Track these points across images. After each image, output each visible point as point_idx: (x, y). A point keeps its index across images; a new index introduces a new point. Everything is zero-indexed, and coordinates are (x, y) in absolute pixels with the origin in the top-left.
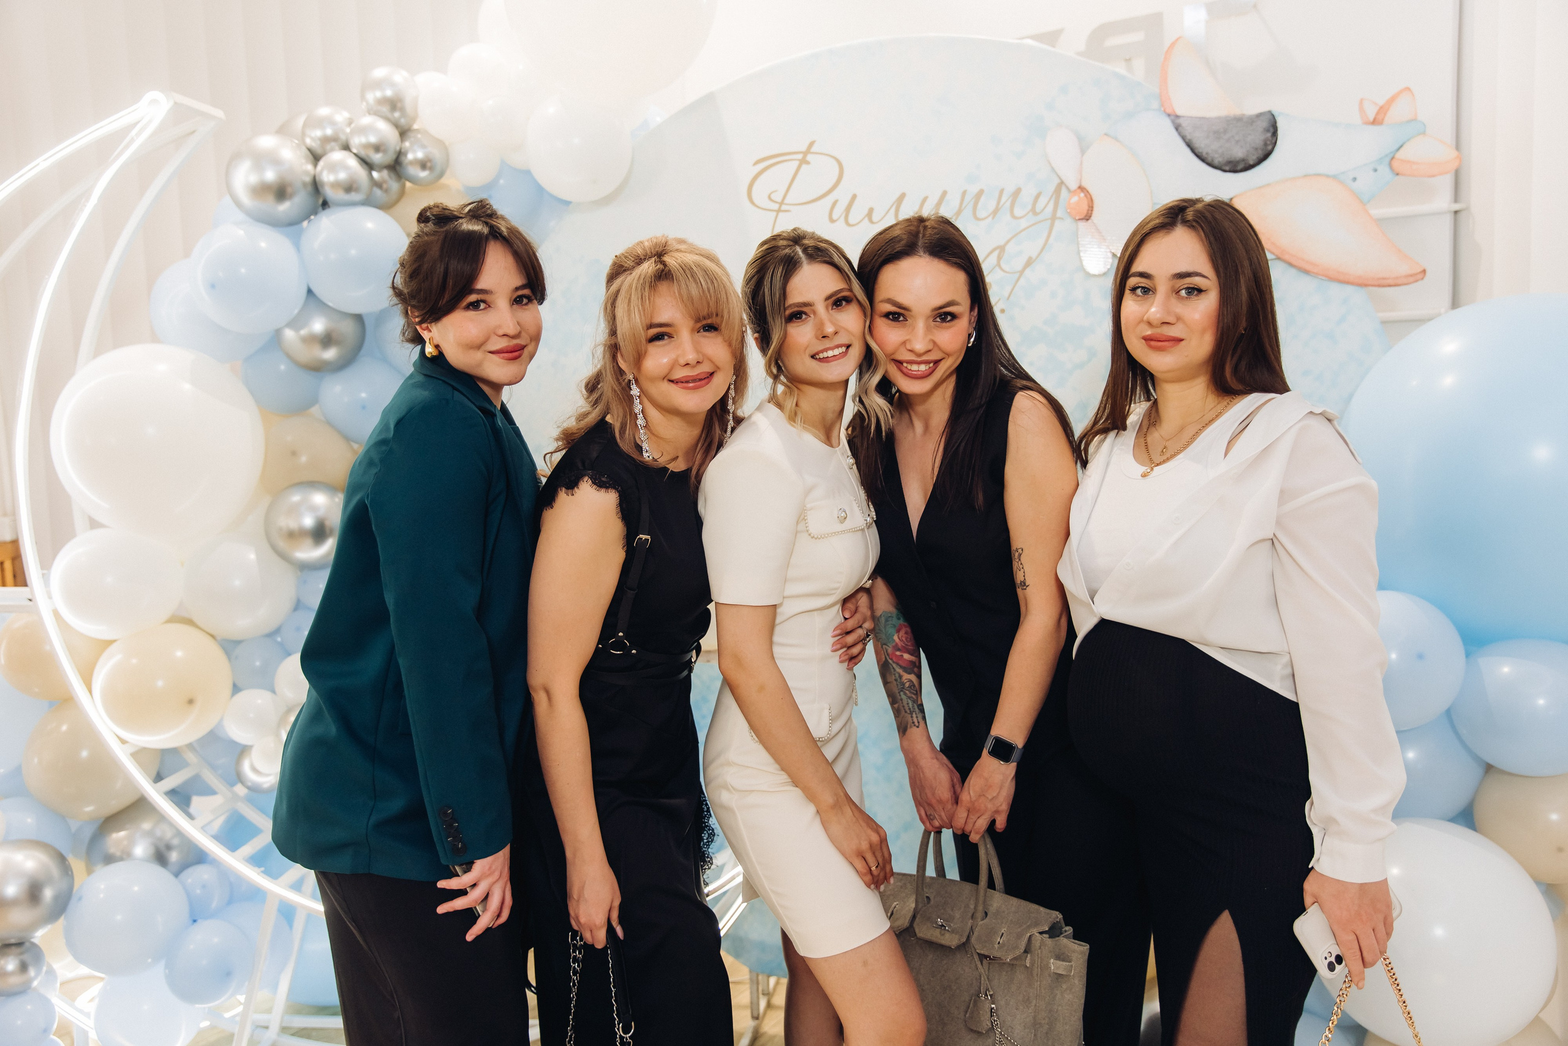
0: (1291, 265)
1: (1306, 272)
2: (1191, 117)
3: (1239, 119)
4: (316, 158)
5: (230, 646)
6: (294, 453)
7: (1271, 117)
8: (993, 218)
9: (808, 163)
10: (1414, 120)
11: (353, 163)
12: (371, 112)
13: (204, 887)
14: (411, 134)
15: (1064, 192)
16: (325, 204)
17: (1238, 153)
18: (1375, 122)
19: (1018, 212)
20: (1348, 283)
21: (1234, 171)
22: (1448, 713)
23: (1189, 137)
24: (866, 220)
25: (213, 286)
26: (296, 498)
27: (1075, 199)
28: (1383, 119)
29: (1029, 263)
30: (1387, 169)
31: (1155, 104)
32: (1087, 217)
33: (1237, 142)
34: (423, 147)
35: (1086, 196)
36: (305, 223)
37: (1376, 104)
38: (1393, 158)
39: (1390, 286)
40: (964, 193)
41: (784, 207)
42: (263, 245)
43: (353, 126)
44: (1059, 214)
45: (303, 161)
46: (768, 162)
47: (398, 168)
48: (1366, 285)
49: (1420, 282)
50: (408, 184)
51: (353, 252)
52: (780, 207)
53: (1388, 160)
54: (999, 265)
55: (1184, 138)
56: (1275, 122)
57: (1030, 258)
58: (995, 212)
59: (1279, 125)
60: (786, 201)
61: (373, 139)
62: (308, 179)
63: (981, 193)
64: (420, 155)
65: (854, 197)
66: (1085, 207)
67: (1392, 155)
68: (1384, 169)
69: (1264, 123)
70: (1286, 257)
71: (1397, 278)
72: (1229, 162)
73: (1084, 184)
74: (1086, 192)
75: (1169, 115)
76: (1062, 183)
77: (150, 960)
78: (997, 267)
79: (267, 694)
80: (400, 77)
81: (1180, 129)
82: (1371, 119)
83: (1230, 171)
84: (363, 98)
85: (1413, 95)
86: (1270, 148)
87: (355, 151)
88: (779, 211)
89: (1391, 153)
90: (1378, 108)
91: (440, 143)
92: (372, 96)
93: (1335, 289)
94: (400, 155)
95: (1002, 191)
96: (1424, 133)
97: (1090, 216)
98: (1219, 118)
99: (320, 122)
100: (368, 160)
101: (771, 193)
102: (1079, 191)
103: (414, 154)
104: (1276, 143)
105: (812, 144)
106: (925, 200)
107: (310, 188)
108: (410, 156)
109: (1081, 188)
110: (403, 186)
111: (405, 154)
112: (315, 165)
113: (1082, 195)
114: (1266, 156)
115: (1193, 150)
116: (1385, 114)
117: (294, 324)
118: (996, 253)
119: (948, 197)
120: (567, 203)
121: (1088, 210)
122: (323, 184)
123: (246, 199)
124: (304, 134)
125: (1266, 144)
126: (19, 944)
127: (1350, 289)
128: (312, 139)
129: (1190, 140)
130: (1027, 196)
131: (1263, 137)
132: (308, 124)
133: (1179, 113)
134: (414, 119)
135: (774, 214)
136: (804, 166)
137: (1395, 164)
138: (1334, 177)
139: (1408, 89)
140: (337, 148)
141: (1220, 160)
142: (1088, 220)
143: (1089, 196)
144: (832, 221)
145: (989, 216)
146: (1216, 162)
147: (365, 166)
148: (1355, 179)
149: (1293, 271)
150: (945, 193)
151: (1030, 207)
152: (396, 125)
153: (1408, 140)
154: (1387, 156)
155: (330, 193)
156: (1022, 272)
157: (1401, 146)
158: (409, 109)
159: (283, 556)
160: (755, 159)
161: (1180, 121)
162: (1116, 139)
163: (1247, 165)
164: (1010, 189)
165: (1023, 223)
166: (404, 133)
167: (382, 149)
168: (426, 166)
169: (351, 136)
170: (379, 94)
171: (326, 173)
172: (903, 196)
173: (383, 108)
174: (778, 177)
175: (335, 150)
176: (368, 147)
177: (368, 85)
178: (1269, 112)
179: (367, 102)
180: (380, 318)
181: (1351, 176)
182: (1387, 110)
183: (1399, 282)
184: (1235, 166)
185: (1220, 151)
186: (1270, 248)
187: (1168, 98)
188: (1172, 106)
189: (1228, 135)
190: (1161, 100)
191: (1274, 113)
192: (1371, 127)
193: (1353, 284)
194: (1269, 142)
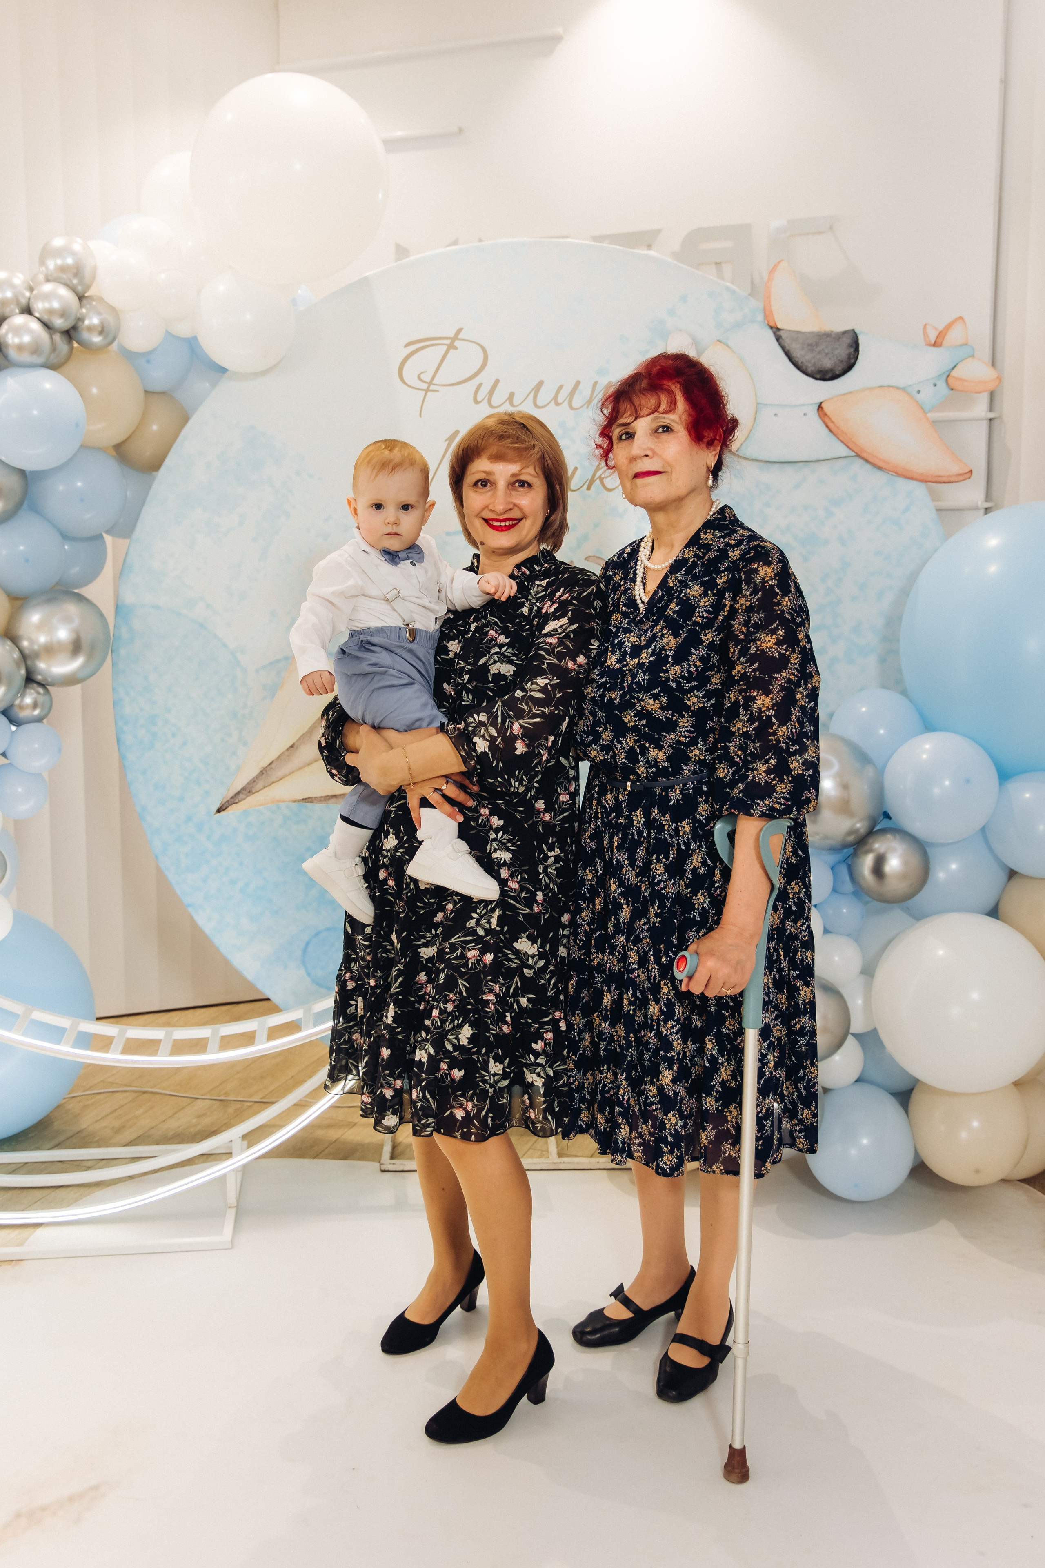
0: (867, 461)
1: (880, 468)
2: (790, 331)
3: (827, 335)
7: (854, 334)
9: (456, 348)
10: (967, 344)
11: (35, 326)
12: (53, 278)
14: (85, 301)
16: (8, 365)
17: (827, 363)
18: (936, 344)
20: (912, 479)
21: (824, 379)
22: (983, 830)
23: (787, 348)
24: (508, 402)
28: (942, 343)
30: (944, 385)
31: (760, 317)
33: (827, 354)
34: (98, 313)
37: (936, 329)
38: (949, 376)
39: (944, 483)
40: (595, 384)
41: (432, 387)
43: (34, 292)
46: (418, 345)
47: (73, 332)
48: (926, 481)
49: (968, 480)
50: (75, 345)
51: (35, 412)
52: (429, 387)
53: (945, 376)
55: (783, 348)
56: (858, 339)
59: (861, 342)
60: (434, 382)
61: (56, 305)
64: (95, 321)
65: (497, 382)
67: (948, 374)
68: (942, 384)
69: (848, 340)
70: (864, 455)
71: (950, 476)
72: (820, 371)
75: (771, 328)
80: (77, 247)
81: (780, 340)
82: (933, 342)
83: (821, 379)
84: (42, 262)
85: (965, 323)
86: (853, 361)
87: (37, 315)
88: (427, 390)
89: (948, 371)
90: (938, 332)
91: (113, 310)
92: (51, 264)
93: (902, 483)
94: (80, 319)
96: (973, 356)
98: (812, 333)
100: (50, 325)
101: (421, 373)
103: (91, 321)
104: (857, 357)
105: (459, 331)
106: (561, 387)
108: (87, 322)
110: (72, 348)
111: (83, 321)
114: (849, 367)
115: (791, 359)
116: (944, 338)
119: (581, 387)
120: (223, 370)
122: (7, 346)
125: (849, 358)
127: (913, 484)
129: (788, 350)
131: (847, 352)
133: (779, 327)
134: (88, 287)
135: (424, 392)
136: (452, 351)
137: (951, 381)
138: (903, 389)
139: (961, 318)
140: (17, 311)
141: (813, 368)
144: (476, 402)
146: (809, 370)
147: (46, 329)
148: (919, 392)
149: (868, 466)
150: (578, 383)
152: (75, 291)
153: (961, 361)
154: (944, 373)
155: (14, 354)
157: (956, 366)
158: (88, 278)
160: (406, 342)
161: (781, 333)
162: (728, 346)
163: (835, 375)
166: (81, 298)
167: (63, 314)
168: (101, 332)
169: (32, 301)
170: (59, 262)
171: (10, 336)
172: (541, 383)
173: (64, 276)
174: (428, 359)
175: (17, 314)
176: (51, 312)
177: (46, 253)
178: (853, 330)
179: (47, 268)
180: (42, 474)
181: (917, 389)
182: (946, 335)
183: (952, 479)
184: (825, 375)
185: (813, 361)
186: (851, 447)
187: (771, 312)
188: (774, 319)
189: (819, 348)
190: (765, 313)
191: (856, 331)
192: (933, 348)
193: (915, 479)
194: (852, 356)
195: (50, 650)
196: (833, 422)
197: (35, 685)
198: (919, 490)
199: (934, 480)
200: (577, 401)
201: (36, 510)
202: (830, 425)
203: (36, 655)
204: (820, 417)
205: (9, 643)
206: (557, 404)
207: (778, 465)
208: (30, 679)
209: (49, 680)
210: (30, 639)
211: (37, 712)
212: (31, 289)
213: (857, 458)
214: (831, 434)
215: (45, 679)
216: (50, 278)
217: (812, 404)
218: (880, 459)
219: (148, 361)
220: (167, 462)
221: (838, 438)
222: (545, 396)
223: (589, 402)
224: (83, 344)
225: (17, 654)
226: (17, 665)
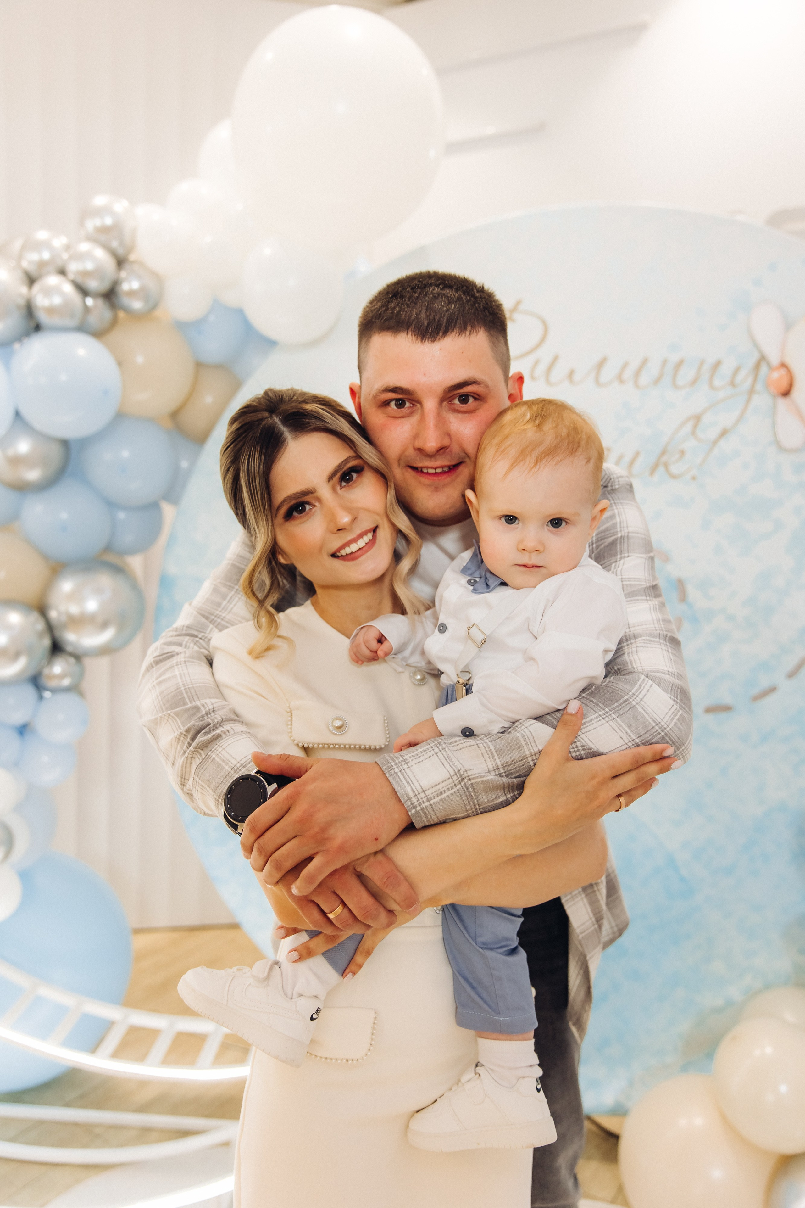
4: (31, 280)
8: (692, 388)
11: (68, 288)
12: (90, 238)
14: (125, 264)
15: (764, 368)
16: (38, 328)
19: (717, 383)
24: (567, 381)
27: (776, 375)
29: (724, 433)
32: (786, 394)
34: (140, 278)
35: (787, 372)
36: (17, 346)
40: (665, 362)
43: (70, 251)
44: (758, 388)
45: (19, 282)
47: (112, 297)
50: (121, 313)
51: (63, 377)
54: (693, 433)
57: (725, 429)
58: (694, 382)
61: (90, 266)
62: (22, 302)
63: (682, 362)
64: (135, 285)
65: (556, 358)
66: (784, 384)
73: (786, 361)
74: (788, 369)
76: (763, 358)
78: (692, 435)
80: (120, 206)
84: (82, 224)
87: (71, 277)
91: (157, 277)
92: (91, 224)
94: (118, 283)
95: (702, 363)
97: (790, 393)
99: (38, 246)
100: (84, 287)
102: (781, 367)
103: (131, 285)
105: (519, 303)
106: (626, 365)
107: (24, 311)
108: (126, 286)
109: (783, 365)
110: (116, 315)
111: (121, 284)
112: (30, 289)
113: (784, 371)
117: (1, 443)
118: (692, 421)
120: (275, 343)
121: (788, 387)
122: (37, 308)
124: (21, 256)
128: (29, 262)
130: (727, 369)
132: (25, 248)
134: (130, 250)
140: (53, 272)
142: (786, 396)
143: (790, 373)
144: (533, 379)
145: (688, 385)
147: (79, 292)
150: (645, 361)
151: (729, 379)
152: (114, 254)
155: (43, 317)
156: (715, 443)
158: (128, 240)
164: (711, 361)
165: (721, 395)
166: (120, 262)
167: (99, 277)
168: (142, 298)
169: (68, 261)
170: (98, 222)
171: (41, 297)
172: (604, 360)
173: (102, 236)
175: (51, 274)
176: (86, 274)
177: (87, 212)
179: (86, 228)
180: (85, 443)
197: (63, 655)
201: (81, 478)
203: (65, 626)
205: (36, 614)
206: (623, 382)
208: (56, 649)
209: (82, 651)
210: (58, 610)
211: (67, 682)
215: (76, 650)
216: (88, 239)
219: (198, 331)
220: (214, 434)
222: (609, 373)
223: (657, 381)
224: (128, 311)
225: (40, 625)
226: (40, 635)
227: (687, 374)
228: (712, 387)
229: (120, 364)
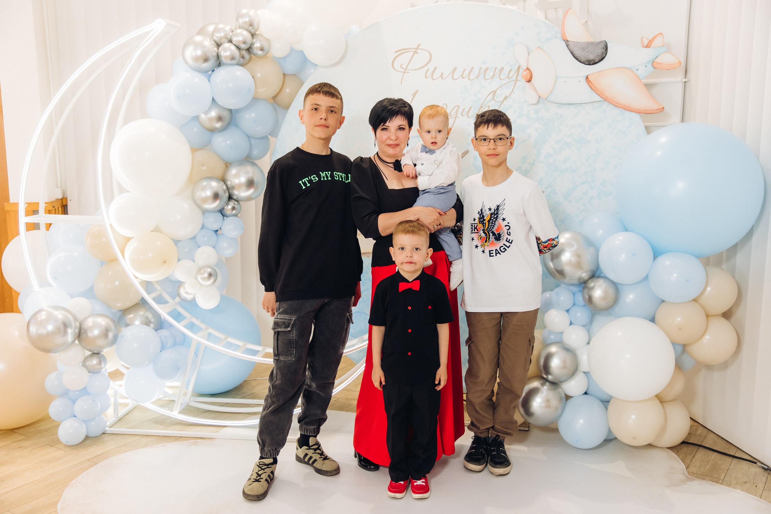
2: (573, 42)
3: (592, 43)
4: (218, 45)
5: (176, 242)
6: (203, 165)
7: (606, 43)
8: (492, 79)
9: (417, 53)
11: (233, 48)
13: (166, 337)
14: (255, 36)
15: (521, 71)
16: (221, 65)
17: (591, 57)
18: (647, 47)
19: (502, 77)
21: (590, 65)
23: (572, 50)
24: (440, 77)
25: (179, 97)
26: (205, 183)
27: (525, 73)
28: (650, 46)
29: (506, 98)
30: (651, 66)
31: (559, 36)
32: (529, 81)
33: (591, 52)
34: (261, 41)
35: (529, 72)
36: (212, 72)
37: (648, 39)
40: (481, 68)
41: (407, 71)
42: (196, 80)
43: (233, 33)
44: (519, 79)
45: (213, 46)
46: (401, 52)
47: (250, 50)
48: (640, 113)
52: (405, 71)
54: (493, 98)
55: (570, 50)
56: (607, 45)
57: (506, 96)
58: (493, 77)
59: (608, 46)
60: (407, 68)
61: (240, 39)
62: (215, 54)
63: (487, 68)
64: (259, 45)
65: (436, 68)
66: (529, 77)
68: (650, 66)
69: (602, 45)
71: (652, 110)
73: (529, 67)
74: (529, 70)
75: (564, 40)
77: (147, 363)
78: (493, 99)
79: (192, 262)
80: (252, 13)
81: (568, 46)
82: (646, 45)
83: (587, 64)
84: (237, 20)
85: (663, 36)
86: (604, 55)
87: (234, 43)
88: (404, 72)
89: (653, 59)
90: (649, 41)
91: (268, 41)
92: (241, 21)
93: (627, 113)
94: (252, 44)
95: (496, 68)
97: (531, 80)
99: (220, 31)
100: (239, 47)
101: (401, 65)
102: (527, 70)
103: (257, 45)
104: (607, 54)
105: (419, 45)
106: (465, 70)
107: (216, 58)
108: (255, 45)
109: (528, 69)
110: (251, 55)
111: (254, 45)
112: (218, 49)
113: (528, 71)
114: (603, 59)
115: (573, 55)
116: (652, 43)
117: (206, 113)
118: (493, 93)
119: (474, 70)
120: (317, 65)
121: (530, 78)
122: (221, 56)
123: (190, 61)
124: (213, 35)
125: (602, 54)
126: (98, 354)
128: (216, 37)
129: (572, 51)
130: (506, 71)
131: (601, 51)
132: (215, 31)
133: (568, 40)
134: (257, 30)
135: (403, 73)
136: (416, 55)
137: (654, 64)
138: (629, 69)
139: (661, 33)
140: (226, 41)
141: (584, 59)
142: (530, 82)
143: (530, 72)
144: (426, 77)
145: (490, 78)
146: (582, 60)
147: (238, 49)
148: (637, 70)
150: (473, 68)
151: (507, 75)
152: (250, 32)
155: (223, 60)
156: (503, 102)
158: (256, 26)
159: (199, 207)
160: (396, 51)
161: (569, 43)
163: (595, 62)
164: (499, 68)
165: (504, 82)
166: (253, 35)
167: (244, 43)
168: (262, 49)
169: (232, 37)
170: (244, 20)
171: (222, 52)
172: (456, 68)
173: (246, 26)
174: (404, 59)
175: (226, 43)
176: (239, 41)
177: (239, 16)
178: (605, 41)
179: (239, 23)
180: (238, 111)
181: (636, 69)
182: (653, 41)
183: (653, 112)
184: (590, 62)
185: (584, 56)
186: (602, 96)
187: (565, 33)
188: (566, 36)
189: (587, 50)
190: (562, 34)
191: (606, 41)
192: (645, 48)
193: (634, 112)
194: (604, 53)
195: (240, 185)
196: (593, 85)
197: (233, 200)
198: (637, 117)
199: (644, 112)
200: (472, 77)
201: (237, 126)
202: (592, 86)
203: (234, 188)
204: (587, 83)
205: (222, 183)
206: (463, 78)
207: (567, 105)
208: (230, 198)
209: (239, 199)
210: (231, 181)
211: (234, 212)
212: (232, 31)
213: (605, 102)
214: (592, 90)
215: (238, 198)
216: (240, 27)
217: (583, 76)
218: (617, 103)
219: (285, 61)
220: (292, 105)
221: (596, 93)
222: (457, 74)
223: (478, 77)
224: (255, 55)
225: (225, 187)
226: (225, 192)
227: (490, 74)
228: (500, 79)
229: (253, 77)
